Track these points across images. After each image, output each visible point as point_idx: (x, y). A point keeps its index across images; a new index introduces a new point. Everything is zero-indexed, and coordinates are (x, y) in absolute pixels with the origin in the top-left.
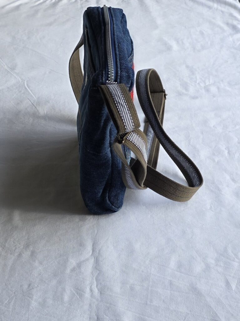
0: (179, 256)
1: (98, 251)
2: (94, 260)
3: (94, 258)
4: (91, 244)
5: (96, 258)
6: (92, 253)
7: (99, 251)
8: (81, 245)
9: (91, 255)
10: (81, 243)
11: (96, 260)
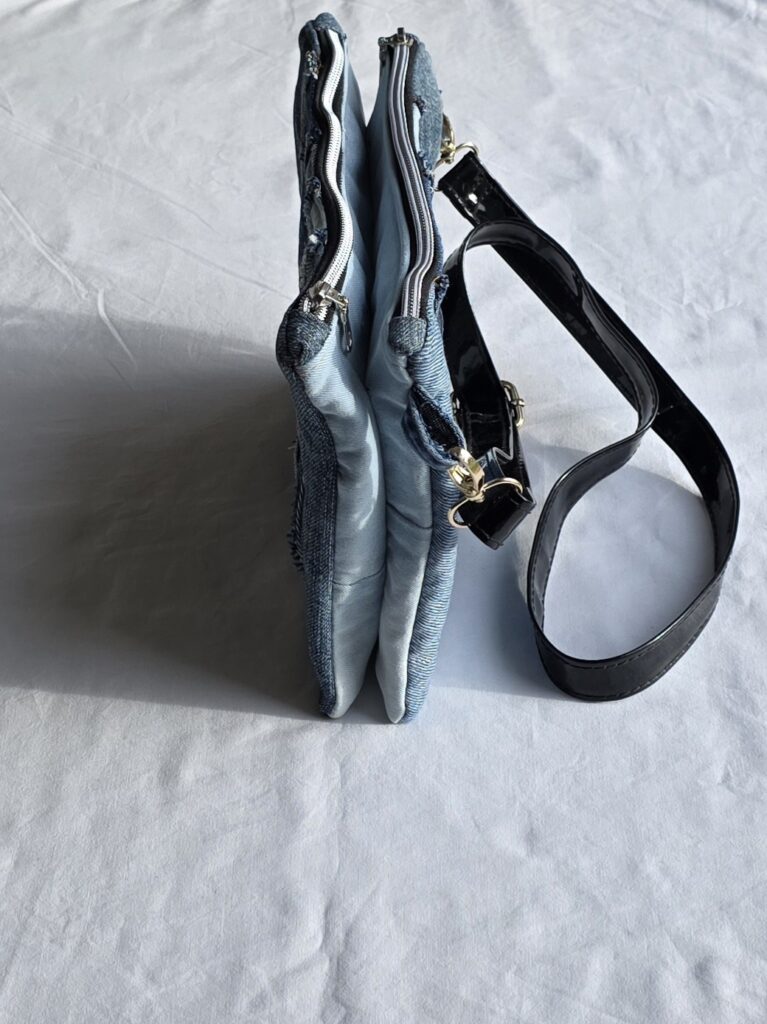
0: (615, 958)
1: (342, 936)
2: (331, 968)
3: (331, 960)
4: (321, 908)
5: (335, 961)
6: (324, 941)
7: (347, 935)
8: (286, 912)
9: (321, 947)
10: (286, 904)
11: (335, 968)
